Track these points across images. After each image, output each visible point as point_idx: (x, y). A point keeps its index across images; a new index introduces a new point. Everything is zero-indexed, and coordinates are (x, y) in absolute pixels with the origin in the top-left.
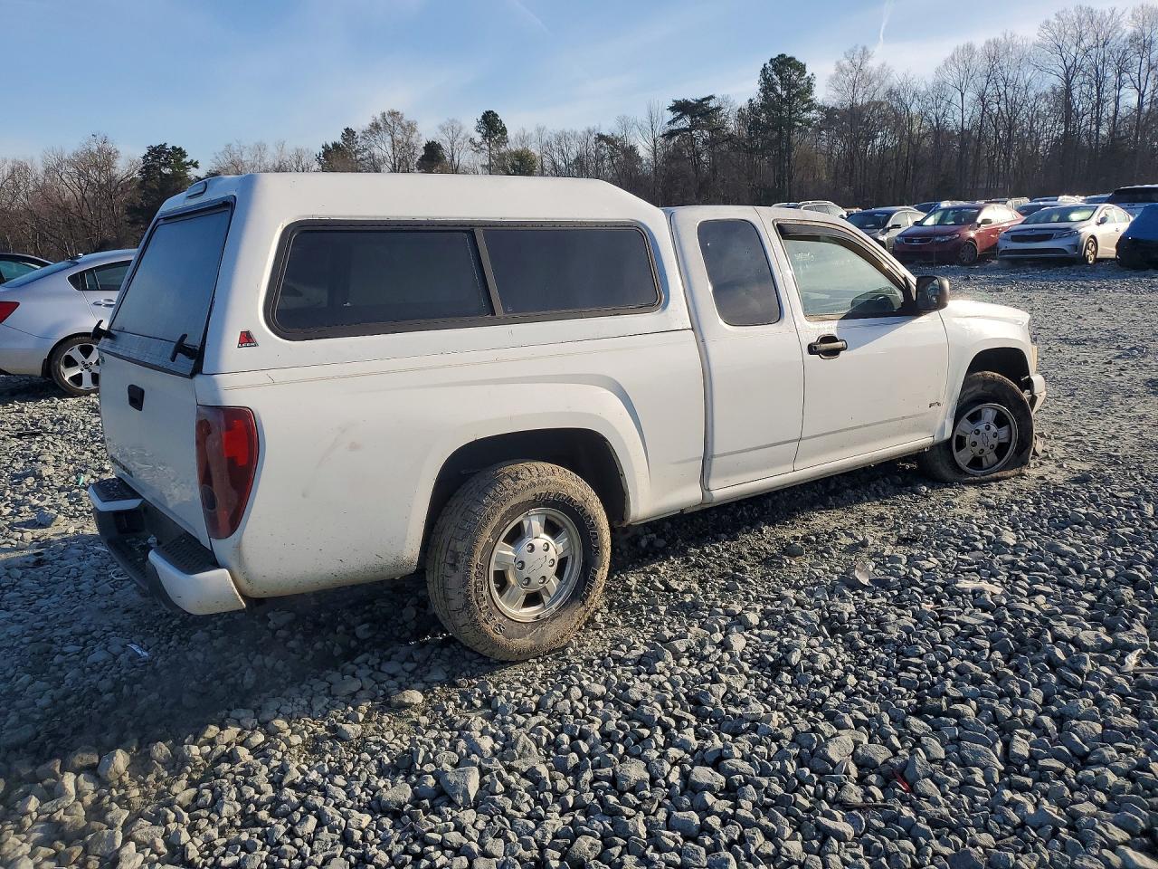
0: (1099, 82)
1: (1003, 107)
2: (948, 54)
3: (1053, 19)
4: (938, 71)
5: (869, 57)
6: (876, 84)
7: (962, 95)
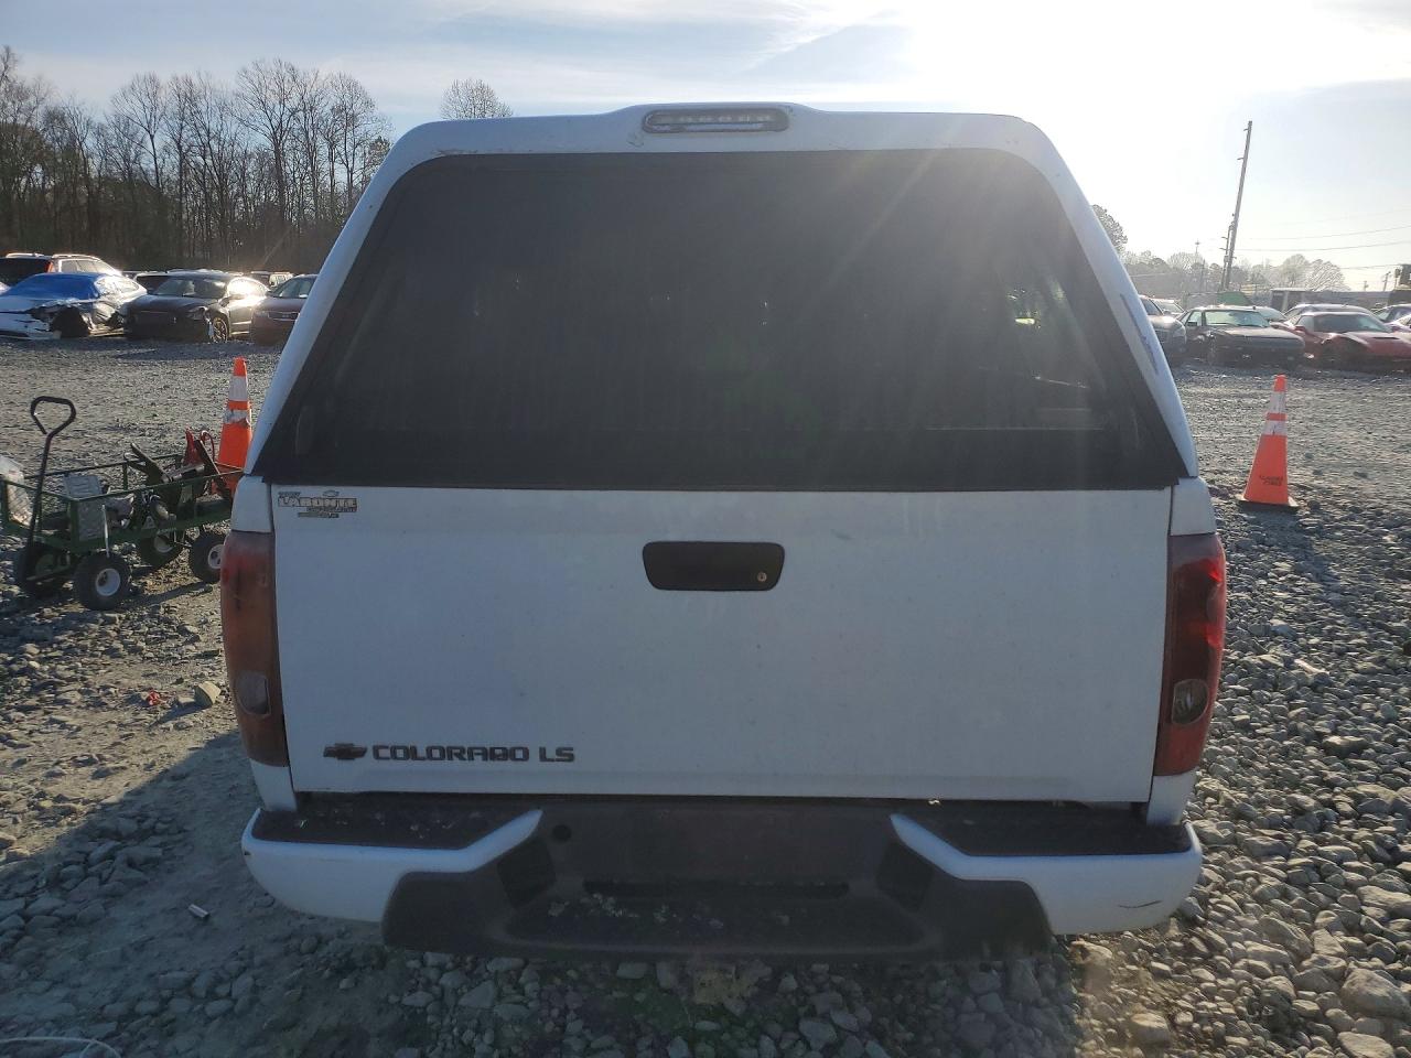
0: (311, 152)
1: (209, 162)
2: (127, 81)
3: (250, 68)
4: (114, 100)
5: (16, 61)
6: (32, 100)
7: (152, 137)
